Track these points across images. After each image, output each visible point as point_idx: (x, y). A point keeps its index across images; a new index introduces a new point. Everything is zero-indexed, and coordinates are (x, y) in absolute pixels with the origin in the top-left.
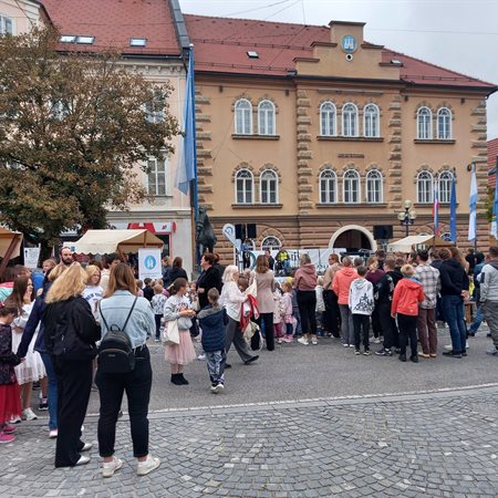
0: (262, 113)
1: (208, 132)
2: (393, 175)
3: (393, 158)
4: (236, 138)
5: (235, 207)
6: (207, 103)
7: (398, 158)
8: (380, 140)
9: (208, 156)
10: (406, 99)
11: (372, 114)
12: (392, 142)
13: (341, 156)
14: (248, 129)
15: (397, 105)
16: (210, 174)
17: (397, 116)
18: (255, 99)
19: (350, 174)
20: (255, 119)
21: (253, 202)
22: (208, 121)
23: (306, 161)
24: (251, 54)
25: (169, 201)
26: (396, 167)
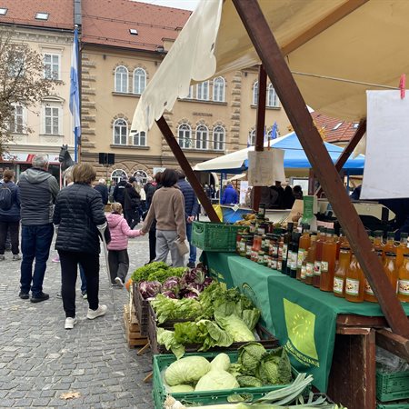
0: (137, 77)
1: (94, 89)
2: (233, 131)
3: (234, 118)
4: (115, 95)
5: (113, 147)
6: (94, 67)
7: (237, 118)
8: (225, 104)
9: (92, 107)
10: (246, 75)
11: (219, 84)
12: (233, 106)
13: (195, 114)
14: (125, 89)
15: (239, 79)
16: (94, 121)
17: (238, 87)
18: (131, 67)
19: (202, 128)
20: (131, 82)
21: (127, 144)
22: (94, 81)
23: (169, 116)
24: (132, 31)
25: (61, 139)
26: (236, 125)
